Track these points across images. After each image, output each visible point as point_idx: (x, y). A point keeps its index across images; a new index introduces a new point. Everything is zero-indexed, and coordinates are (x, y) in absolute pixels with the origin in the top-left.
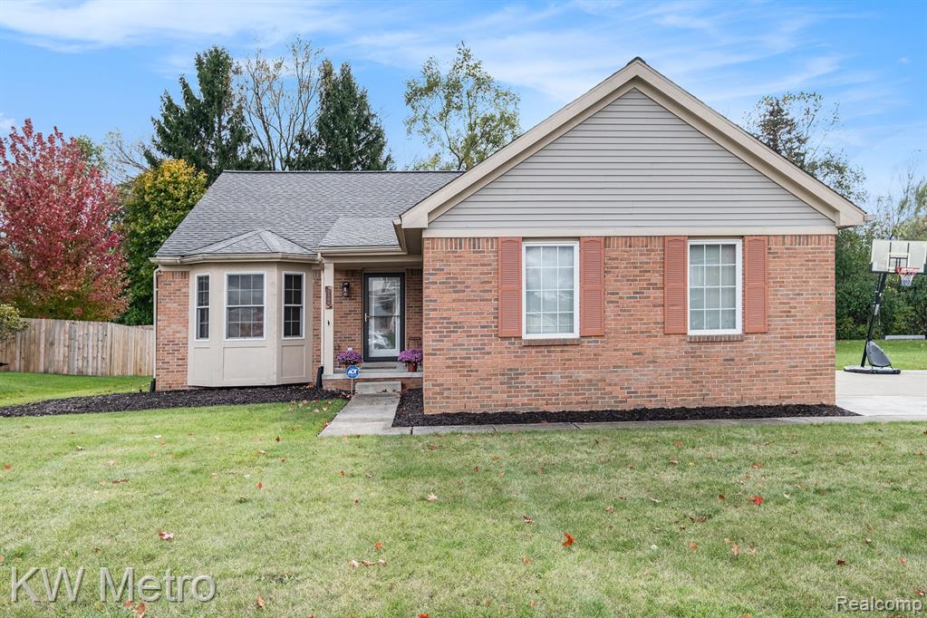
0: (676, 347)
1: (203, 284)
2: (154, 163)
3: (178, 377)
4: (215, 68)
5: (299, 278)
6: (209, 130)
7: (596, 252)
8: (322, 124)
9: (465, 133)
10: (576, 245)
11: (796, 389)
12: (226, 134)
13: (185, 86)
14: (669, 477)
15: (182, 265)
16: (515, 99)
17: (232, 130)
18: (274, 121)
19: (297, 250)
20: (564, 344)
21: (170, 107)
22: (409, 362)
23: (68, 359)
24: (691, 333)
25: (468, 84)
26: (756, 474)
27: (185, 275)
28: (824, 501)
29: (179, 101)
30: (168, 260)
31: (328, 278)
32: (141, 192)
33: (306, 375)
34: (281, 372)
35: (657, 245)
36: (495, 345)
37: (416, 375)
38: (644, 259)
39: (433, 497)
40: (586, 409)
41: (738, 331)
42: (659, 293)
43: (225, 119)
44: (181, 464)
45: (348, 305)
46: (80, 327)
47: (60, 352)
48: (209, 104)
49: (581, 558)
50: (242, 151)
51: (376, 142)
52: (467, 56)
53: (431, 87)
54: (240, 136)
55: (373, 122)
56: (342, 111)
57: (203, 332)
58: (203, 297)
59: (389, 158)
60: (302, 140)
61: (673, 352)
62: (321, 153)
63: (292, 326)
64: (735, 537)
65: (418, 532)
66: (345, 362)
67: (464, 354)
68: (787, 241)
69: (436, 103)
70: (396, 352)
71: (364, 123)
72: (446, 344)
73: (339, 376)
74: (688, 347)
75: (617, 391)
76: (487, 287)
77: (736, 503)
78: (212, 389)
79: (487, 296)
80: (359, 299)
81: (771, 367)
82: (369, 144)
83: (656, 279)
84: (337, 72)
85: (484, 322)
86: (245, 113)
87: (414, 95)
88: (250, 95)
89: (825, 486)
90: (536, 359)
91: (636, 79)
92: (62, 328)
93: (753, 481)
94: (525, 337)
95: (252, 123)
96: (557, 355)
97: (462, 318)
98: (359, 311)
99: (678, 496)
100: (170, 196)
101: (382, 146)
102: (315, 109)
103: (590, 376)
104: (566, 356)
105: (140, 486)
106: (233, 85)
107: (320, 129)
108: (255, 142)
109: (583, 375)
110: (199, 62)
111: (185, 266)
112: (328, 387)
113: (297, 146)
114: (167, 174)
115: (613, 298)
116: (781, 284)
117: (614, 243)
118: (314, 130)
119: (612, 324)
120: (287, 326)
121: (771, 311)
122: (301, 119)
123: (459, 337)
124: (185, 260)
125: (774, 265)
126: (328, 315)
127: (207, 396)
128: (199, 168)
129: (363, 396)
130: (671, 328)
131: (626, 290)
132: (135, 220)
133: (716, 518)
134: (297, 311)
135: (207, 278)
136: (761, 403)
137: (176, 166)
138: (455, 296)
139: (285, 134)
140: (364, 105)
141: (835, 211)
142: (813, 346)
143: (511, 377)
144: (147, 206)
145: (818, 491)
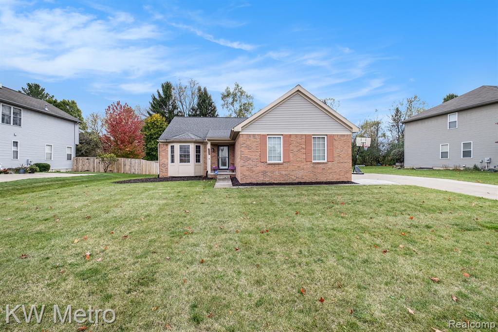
0: (309, 165)
1: (172, 147)
2: (150, 115)
3: (166, 174)
4: (167, 88)
5: (199, 146)
6: (166, 106)
7: (287, 139)
8: (199, 105)
9: (239, 108)
10: (282, 137)
11: (341, 177)
12: (171, 107)
13: (159, 93)
14: (316, 198)
15: (166, 142)
16: (252, 98)
17: (172, 106)
18: (185, 103)
19: (199, 138)
20: (279, 164)
21: (154, 99)
22: (232, 170)
23: (130, 169)
24: (313, 161)
25: (239, 94)
26: (340, 197)
27: (167, 145)
28: (361, 203)
29: (157, 97)
30: (162, 141)
31: (209, 146)
32: (147, 123)
33: (202, 173)
34: (195, 173)
35: (304, 137)
36: (259, 164)
37: (234, 173)
38: (301, 141)
39: (254, 203)
40: (285, 182)
41: (326, 161)
42: (304, 150)
43: (170, 102)
44: (180, 194)
45: (214, 154)
46: (133, 161)
47: (127, 167)
48: (166, 98)
49: (302, 217)
50: (175, 112)
51: (214, 110)
52: (238, 86)
53: (228, 95)
54: (175, 107)
55: (213, 104)
56: (204, 101)
57: (173, 161)
58: (172, 152)
59: (217, 115)
60: (193, 109)
61: (308, 167)
62: (198, 113)
63: (198, 160)
64: (341, 212)
65: (255, 211)
66: (214, 170)
67: (251, 166)
68: (339, 136)
69: (230, 100)
70: (227, 167)
71: (210, 105)
72: (246, 164)
73: (212, 174)
74: (312, 165)
75: (293, 177)
76: (257, 148)
77: (338, 204)
78: (176, 177)
79: (257, 150)
80: (217, 152)
81: (335, 171)
82: (212, 111)
83: (304, 146)
84: (202, 89)
85: (257, 158)
86: (176, 101)
87: (224, 97)
88: (177, 96)
89: (359, 200)
90: (271, 168)
91: (298, 91)
92: (128, 161)
93: (340, 199)
94: (268, 162)
95: (178, 104)
96: (277, 167)
97: (251, 157)
98: (217, 156)
99: (321, 203)
100: (156, 125)
101: (216, 111)
102: (196, 100)
103: (286, 173)
104: (279, 167)
105: (172, 199)
106: (172, 93)
107: (198, 106)
108: (179, 110)
109: (284, 173)
110: (163, 86)
111: (167, 143)
112: (209, 176)
113: (191, 110)
114: (154, 118)
115: (292, 151)
116: (337, 148)
117: (292, 136)
118: (196, 106)
119: (292, 159)
120: (196, 160)
121: (335, 156)
122: (192, 103)
123: (250, 162)
124: (167, 141)
125: (336, 143)
126: (209, 157)
127: (176, 179)
128: (163, 116)
129: (219, 179)
130: (308, 160)
131: (295, 149)
132: (146, 131)
133: (333, 208)
134: (199, 156)
135: (174, 146)
136: (332, 181)
137: (157, 116)
138: (249, 150)
139: (188, 107)
140: (210, 100)
141: (351, 128)
142: (346, 165)
143: (264, 173)
144: (149, 127)
145: (358, 201)
